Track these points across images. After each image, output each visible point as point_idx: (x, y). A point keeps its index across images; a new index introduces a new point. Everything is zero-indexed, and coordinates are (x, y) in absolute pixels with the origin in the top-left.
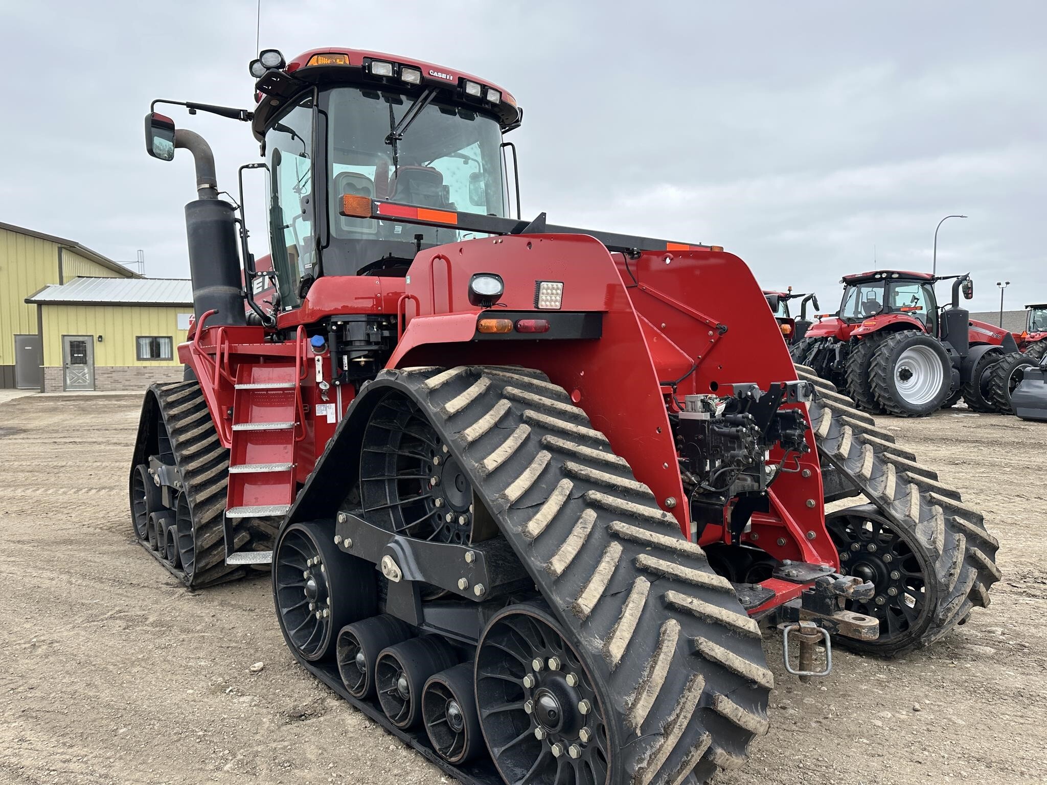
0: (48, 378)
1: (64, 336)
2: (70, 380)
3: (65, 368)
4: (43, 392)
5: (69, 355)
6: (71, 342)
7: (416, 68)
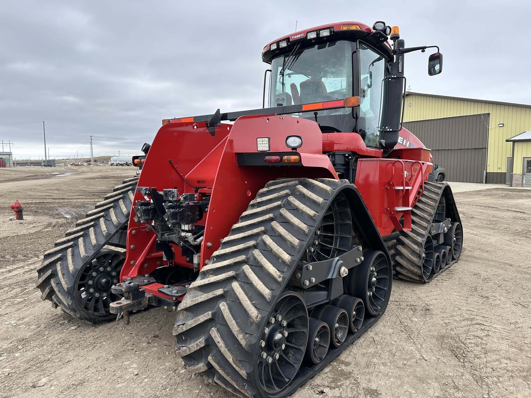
0: (514, 179)
1: (524, 158)
2: (525, 181)
3: (523, 174)
4: (511, 186)
5: (526, 168)
6: (527, 161)
7: (287, 39)
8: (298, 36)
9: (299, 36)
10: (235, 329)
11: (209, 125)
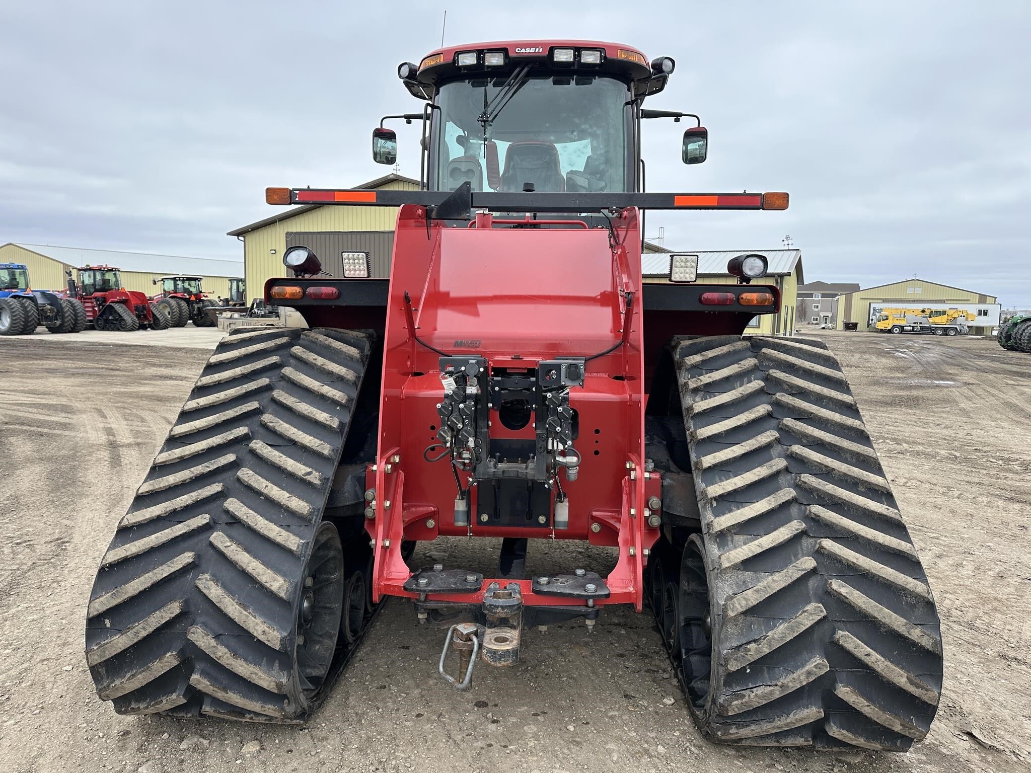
7: (503, 50)
8: (528, 50)
9: (532, 50)
10: (899, 623)
11: (434, 215)
